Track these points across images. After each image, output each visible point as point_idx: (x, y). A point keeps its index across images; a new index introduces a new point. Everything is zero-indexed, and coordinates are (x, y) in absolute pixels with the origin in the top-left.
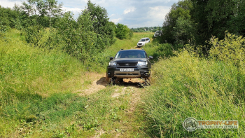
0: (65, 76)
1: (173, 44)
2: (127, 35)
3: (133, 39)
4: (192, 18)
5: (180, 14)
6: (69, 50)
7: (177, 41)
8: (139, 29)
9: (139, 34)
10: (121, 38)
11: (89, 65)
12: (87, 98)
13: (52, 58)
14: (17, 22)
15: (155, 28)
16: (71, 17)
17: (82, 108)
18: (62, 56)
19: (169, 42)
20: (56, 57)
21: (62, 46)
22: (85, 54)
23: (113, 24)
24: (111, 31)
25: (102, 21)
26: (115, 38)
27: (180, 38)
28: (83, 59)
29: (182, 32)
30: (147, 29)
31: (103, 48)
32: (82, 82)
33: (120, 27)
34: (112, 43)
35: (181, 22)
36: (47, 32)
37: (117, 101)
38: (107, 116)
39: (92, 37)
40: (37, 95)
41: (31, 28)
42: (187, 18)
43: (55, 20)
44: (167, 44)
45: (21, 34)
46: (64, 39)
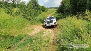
0: (23, 27)
1: (63, 13)
2: (46, 10)
3: (48, 12)
4: (71, 3)
5: (66, 2)
6: (24, 16)
7: (65, 12)
8: (50, 8)
9: (50, 10)
10: (43, 12)
11: (32, 22)
12: (33, 37)
13: (18, 19)
14: (3, 5)
15: (56, 7)
16: (25, 3)
17: (31, 41)
18: (22, 19)
19: (62, 13)
20: (19, 19)
21: (21, 15)
22: (31, 18)
23: (40, 6)
24: (40, 9)
25: (36, 5)
26: (41, 11)
27: (66, 11)
28: (30, 20)
29: (67, 9)
30: (53, 8)
31: (37, 15)
32: (30, 29)
33: (43, 7)
34: (40, 13)
35: (66, 5)
36: (15, 10)
37: (45, 38)
38: (42, 45)
39: (33, 11)
40: (12, 36)
41: (9, 8)
42: (68, 3)
43: (18, 5)
44: (61, 14)
45: (5, 10)
46: (22, 12)
